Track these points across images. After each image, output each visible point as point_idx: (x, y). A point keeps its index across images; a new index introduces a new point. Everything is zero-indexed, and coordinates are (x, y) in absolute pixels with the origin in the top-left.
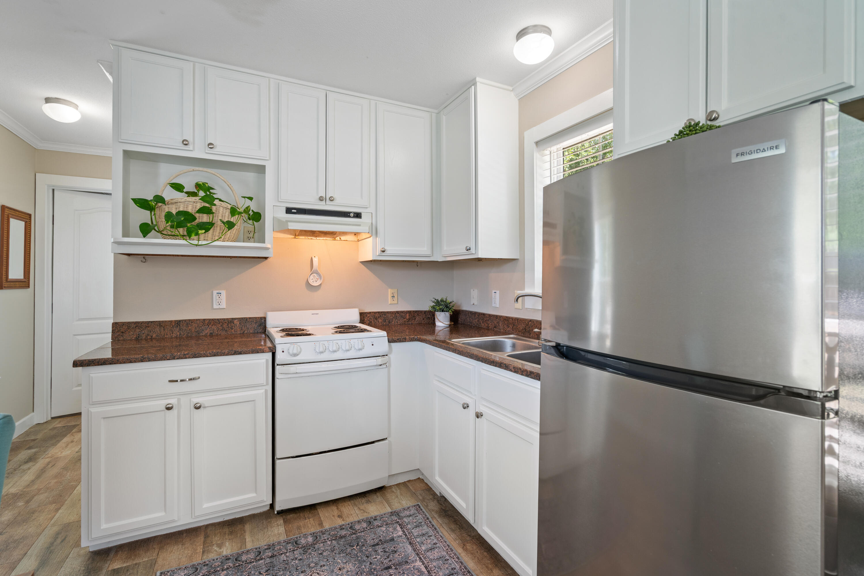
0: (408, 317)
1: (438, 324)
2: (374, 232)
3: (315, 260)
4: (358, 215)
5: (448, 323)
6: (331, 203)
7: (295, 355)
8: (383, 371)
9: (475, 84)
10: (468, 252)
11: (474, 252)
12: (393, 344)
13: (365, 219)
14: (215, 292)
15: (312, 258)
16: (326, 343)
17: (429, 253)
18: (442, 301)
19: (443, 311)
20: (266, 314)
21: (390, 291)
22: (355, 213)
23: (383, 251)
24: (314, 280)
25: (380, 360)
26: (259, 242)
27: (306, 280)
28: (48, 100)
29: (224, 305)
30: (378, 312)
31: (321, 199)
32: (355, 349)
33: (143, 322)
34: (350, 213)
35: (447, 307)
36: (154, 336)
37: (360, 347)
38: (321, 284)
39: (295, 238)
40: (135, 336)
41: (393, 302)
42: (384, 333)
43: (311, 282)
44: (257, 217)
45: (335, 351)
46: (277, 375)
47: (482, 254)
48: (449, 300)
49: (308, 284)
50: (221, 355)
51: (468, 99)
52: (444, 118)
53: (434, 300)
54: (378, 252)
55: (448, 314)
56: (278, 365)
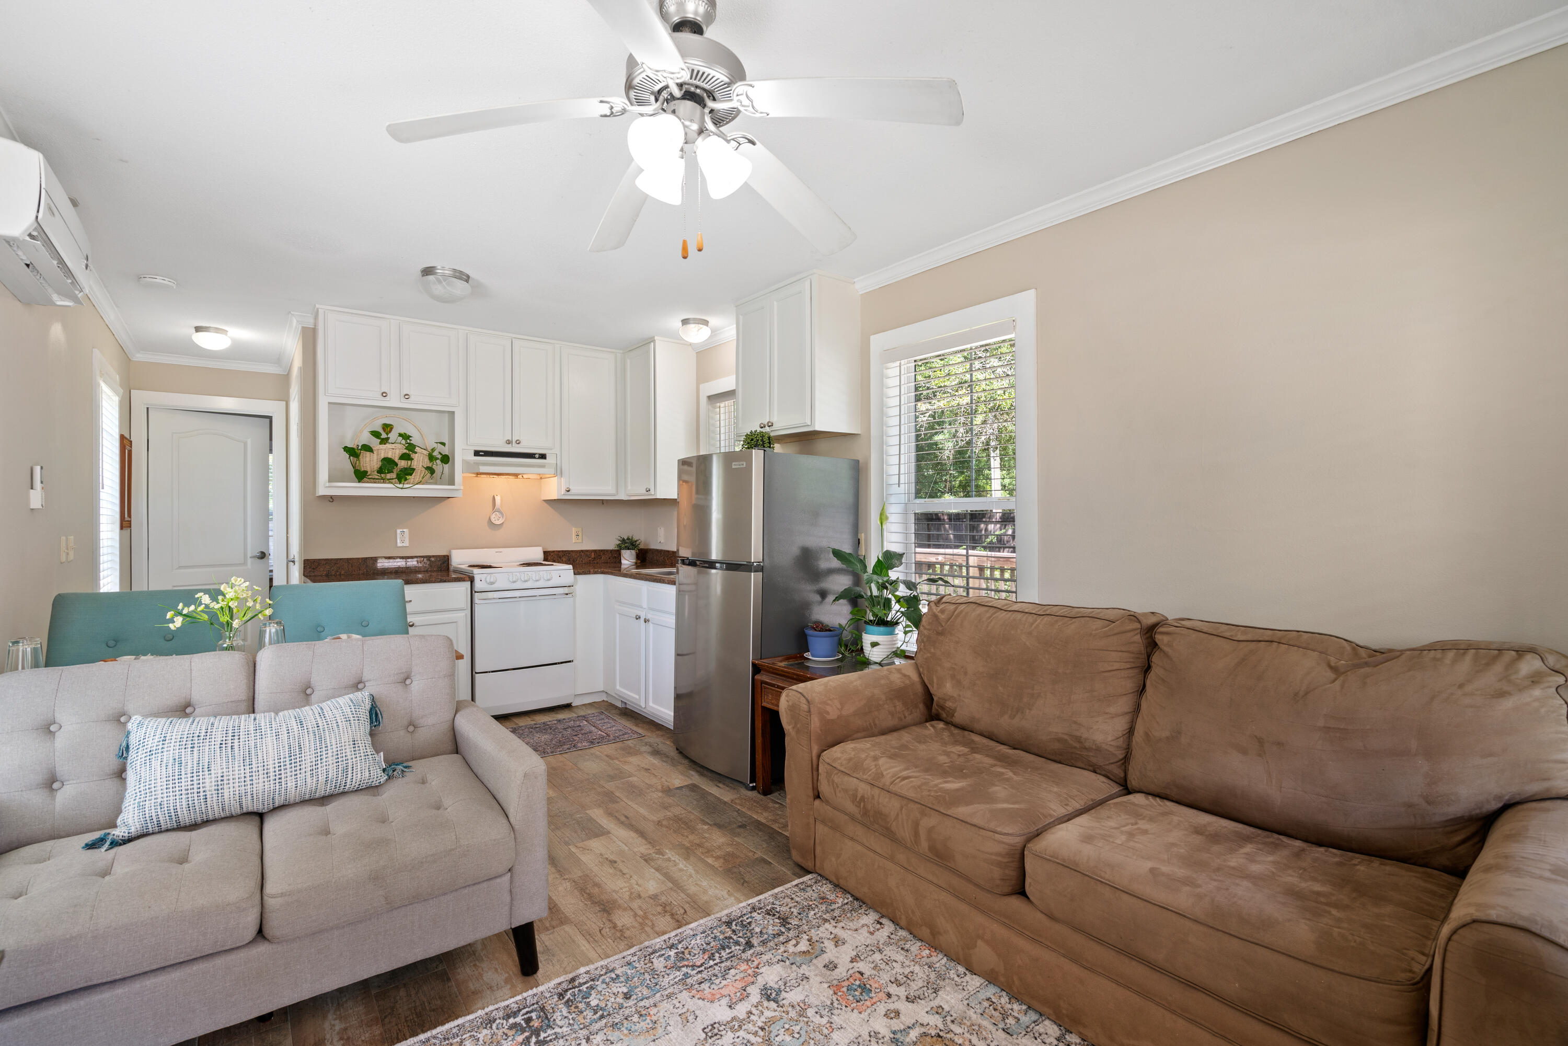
0: (593, 556)
1: (623, 561)
2: (559, 472)
3: (498, 499)
4: (543, 456)
5: (634, 561)
6: (518, 445)
7: (492, 583)
8: (569, 600)
9: (654, 341)
10: (647, 493)
11: (653, 493)
12: (578, 576)
13: (550, 460)
14: (399, 531)
15: (494, 497)
16: (518, 574)
17: (614, 492)
18: (628, 539)
19: (628, 549)
20: (450, 552)
21: (574, 530)
22: (540, 454)
23: (568, 491)
24: (496, 519)
25: (566, 590)
26: (449, 484)
27: (488, 518)
28: (198, 329)
29: (407, 544)
30: (562, 551)
31: (509, 442)
32: (544, 579)
33: (332, 559)
34: (535, 454)
35: (632, 544)
36: (343, 572)
37: (548, 578)
38: (503, 523)
39: (477, 476)
40: (325, 573)
41: (577, 541)
42: (571, 567)
43: (493, 520)
44: (446, 459)
45: (526, 581)
46: (476, 601)
47: (660, 496)
48: (635, 538)
49: (490, 522)
50: (429, 583)
51: (648, 352)
52: (628, 361)
53: (619, 538)
54: (563, 491)
55: (633, 552)
56: (475, 592)
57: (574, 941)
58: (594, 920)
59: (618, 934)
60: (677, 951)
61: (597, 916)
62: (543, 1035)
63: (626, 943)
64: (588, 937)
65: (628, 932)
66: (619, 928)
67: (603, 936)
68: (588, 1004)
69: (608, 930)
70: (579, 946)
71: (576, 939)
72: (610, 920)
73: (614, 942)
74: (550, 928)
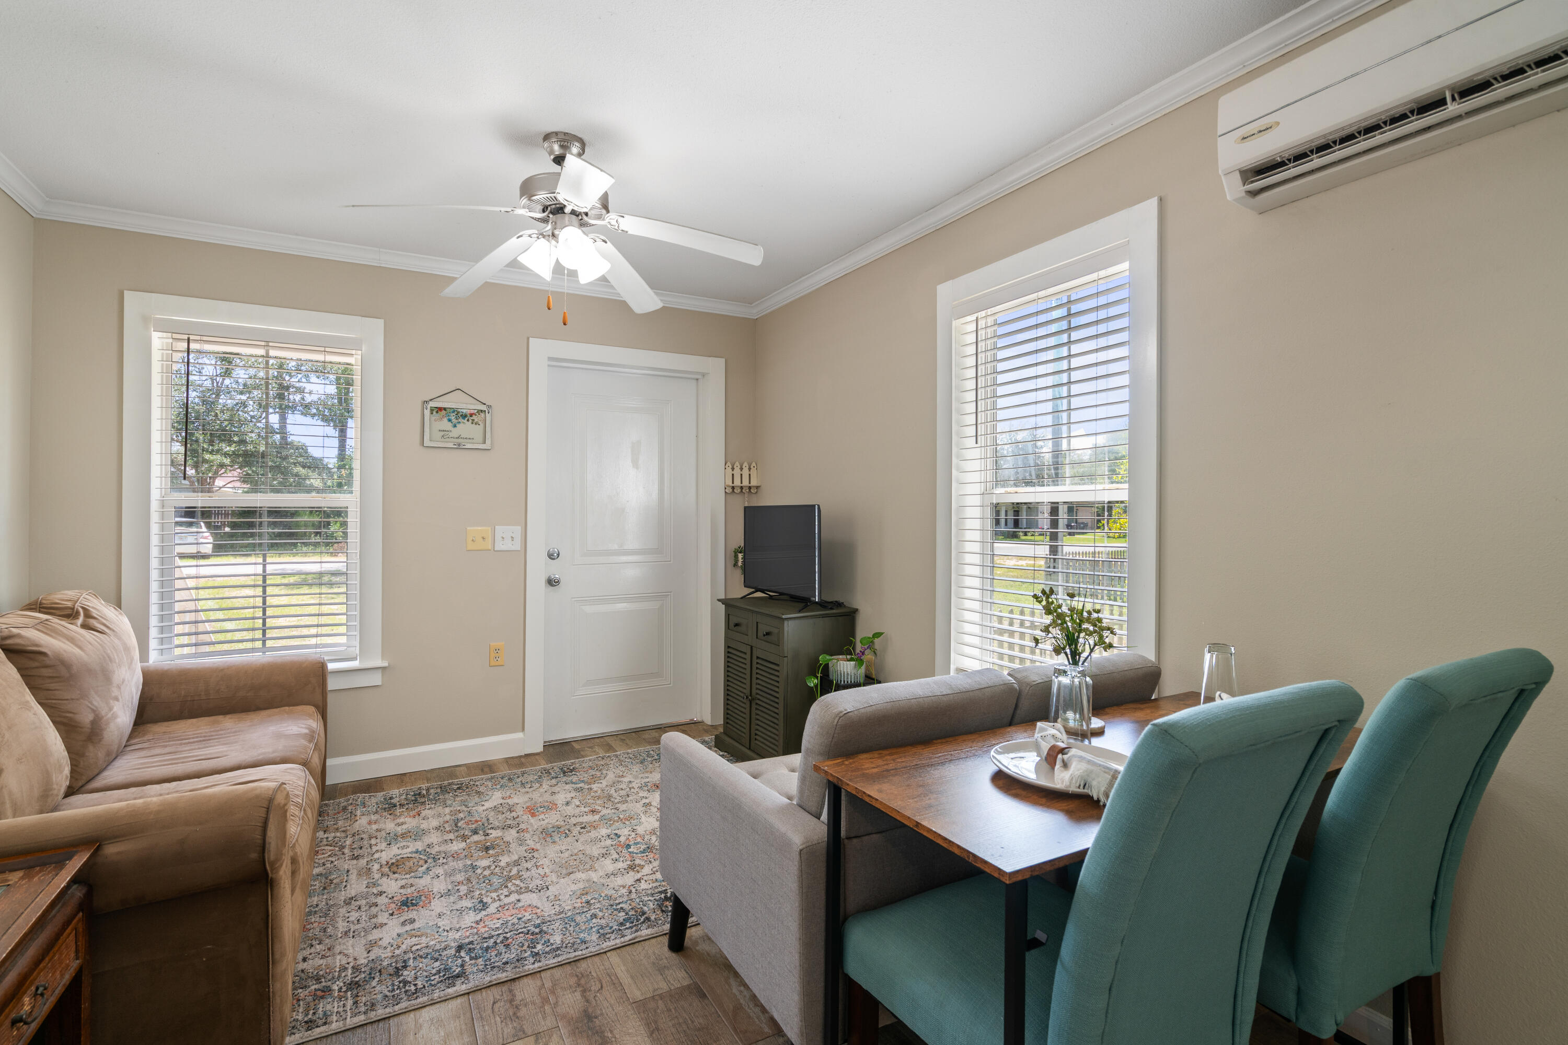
57: (632, 977)
58: (605, 1004)
59: (583, 981)
60: (533, 950)
61: (601, 1009)
62: (663, 896)
63: (578, 970)
64: (616, 981)
65: (571, 983)
66: (579, 989)
67: (600, 981)
68: (627, 914)
69: (593, 988)
70: (628, 971)
71: (629, 979)
72: (587, 1001)
73: (590, 973)
74: (657, 998)
